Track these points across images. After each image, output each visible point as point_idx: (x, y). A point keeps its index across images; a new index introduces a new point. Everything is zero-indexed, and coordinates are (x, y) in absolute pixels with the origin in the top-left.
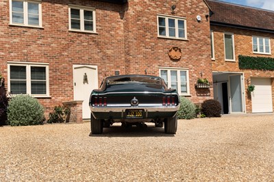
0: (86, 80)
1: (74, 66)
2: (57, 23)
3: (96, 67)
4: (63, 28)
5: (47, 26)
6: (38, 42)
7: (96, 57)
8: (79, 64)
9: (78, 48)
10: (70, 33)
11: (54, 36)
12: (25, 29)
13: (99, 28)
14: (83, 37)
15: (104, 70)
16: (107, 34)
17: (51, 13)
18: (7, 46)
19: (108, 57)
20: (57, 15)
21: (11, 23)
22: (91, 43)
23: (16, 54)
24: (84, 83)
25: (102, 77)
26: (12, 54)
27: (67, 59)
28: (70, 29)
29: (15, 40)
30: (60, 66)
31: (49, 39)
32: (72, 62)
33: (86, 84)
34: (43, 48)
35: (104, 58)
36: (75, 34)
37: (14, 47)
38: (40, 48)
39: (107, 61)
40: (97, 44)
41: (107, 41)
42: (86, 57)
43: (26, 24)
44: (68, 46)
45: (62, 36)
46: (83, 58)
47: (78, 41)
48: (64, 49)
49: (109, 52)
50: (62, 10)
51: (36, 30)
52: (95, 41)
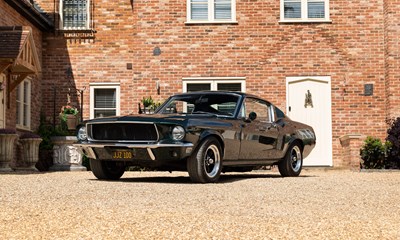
0: (309, 101)
1: (289, 79)
2: (259, 12)
3: (328, 79)
4: (270, 19)
5: (244, 18)
6: (229, 45)
7: (328, 61)
8: (297, 75)
9: (295, 50)
10: (281, 27)
11: (254, 33)
12: (208, 28)
13: (334, 11)
14: (305, 31)
15: (341, 83)
16: (349, 21)
18: (182, 55)
19: (351, 61)
21: (189, 21)
22: (318, 39)
23: (195, 66)
24: (306, 106)
25: (339, 95)
26: (189, 67)
27: (275, 69)
28: (282, 20)
29: (194, 46)
30: (264, 81)
31: (247, 39)
32: (283, 74)
33: (309, 107)
34: (237, 54)
35: (343, 62)
36: (290, 26)
37: (192, 56)
38: (232, 54)
39: (349, 68)
40: (331, 40)
41: (349, 33)
42: (310, 64)
43: (211, 20)
44: (278, 47)
45: (267, 32)
46: (304, 65)
47: (295, 38)
48: (271, 53)
49: (353, 52)
51: (225, 27)
52: (327, 36)
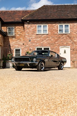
0: (65, 52)
1: (60, 47)
2: (53, 31)
3: (69, 47)
4: (56, 33)
5: (50, 33)
6: (46, 39)
7: (69, 43)
8: (62, 46)
9: (62, 40)
10: (59, 35)
11: (52, 36)
12: (42, 35)
13: (71, 31)
14: (64, 36)
15: (73, 48)
16: (74, 33)
17: (51, 28)
18: (36, 41)
19: (75, 43)
20: (53, 28)
21: (37, 34)
22: (67, 38)
25: (72, 51)
26: (37, 44)
27: (57, 45)
28: (59, 33)
29: (38, 39)
30: (55, 47)
31: (50, 38)
32: (59, 46)
33: (65, 53)
35: (73, 43)
36: (60, 35)
37: (38, 42)
38: (47, 41)
39: (74, 44)
40: (70, 38)
41: (74, 36)
42: (65, 43)
43: (42, 33)
44: (58, 39)
45: (55, 36)
47: (62, 37)
48: (56, 41)
49: (75, 41)
50: (56, 26)
51: (46, 35)
52: (69, 37)
